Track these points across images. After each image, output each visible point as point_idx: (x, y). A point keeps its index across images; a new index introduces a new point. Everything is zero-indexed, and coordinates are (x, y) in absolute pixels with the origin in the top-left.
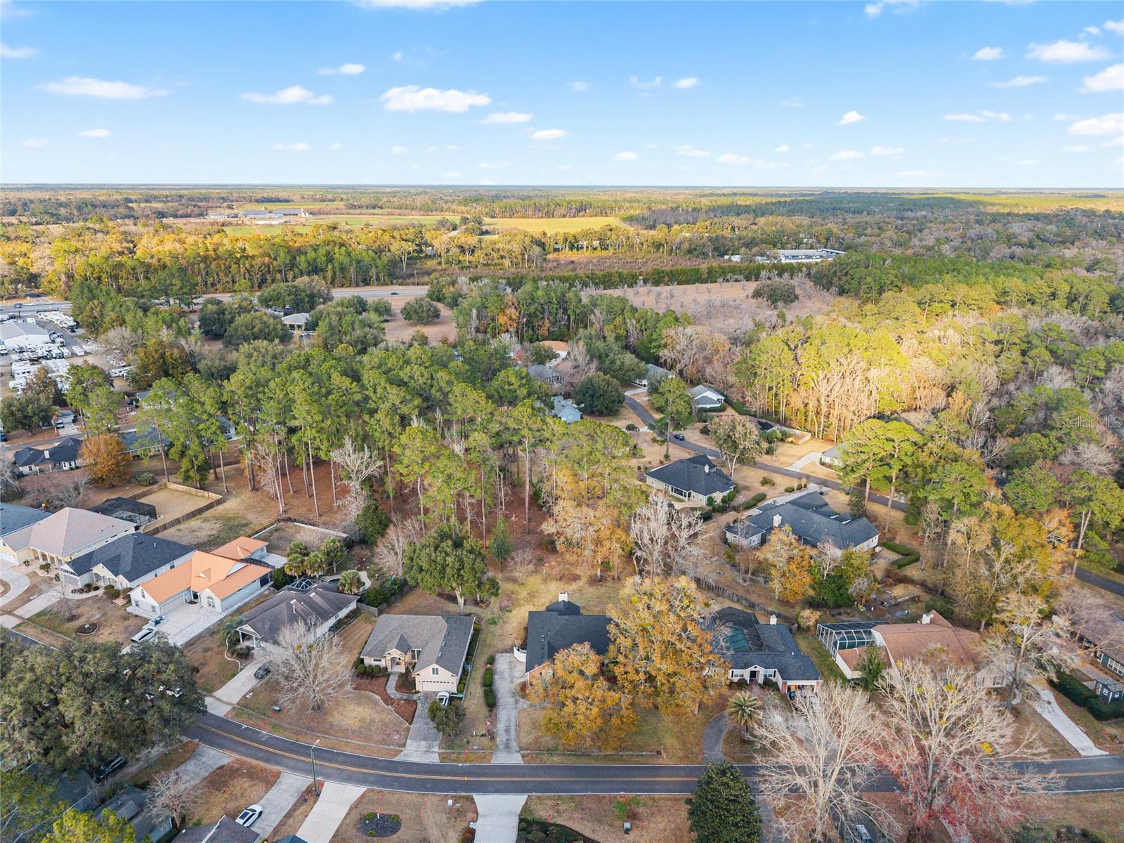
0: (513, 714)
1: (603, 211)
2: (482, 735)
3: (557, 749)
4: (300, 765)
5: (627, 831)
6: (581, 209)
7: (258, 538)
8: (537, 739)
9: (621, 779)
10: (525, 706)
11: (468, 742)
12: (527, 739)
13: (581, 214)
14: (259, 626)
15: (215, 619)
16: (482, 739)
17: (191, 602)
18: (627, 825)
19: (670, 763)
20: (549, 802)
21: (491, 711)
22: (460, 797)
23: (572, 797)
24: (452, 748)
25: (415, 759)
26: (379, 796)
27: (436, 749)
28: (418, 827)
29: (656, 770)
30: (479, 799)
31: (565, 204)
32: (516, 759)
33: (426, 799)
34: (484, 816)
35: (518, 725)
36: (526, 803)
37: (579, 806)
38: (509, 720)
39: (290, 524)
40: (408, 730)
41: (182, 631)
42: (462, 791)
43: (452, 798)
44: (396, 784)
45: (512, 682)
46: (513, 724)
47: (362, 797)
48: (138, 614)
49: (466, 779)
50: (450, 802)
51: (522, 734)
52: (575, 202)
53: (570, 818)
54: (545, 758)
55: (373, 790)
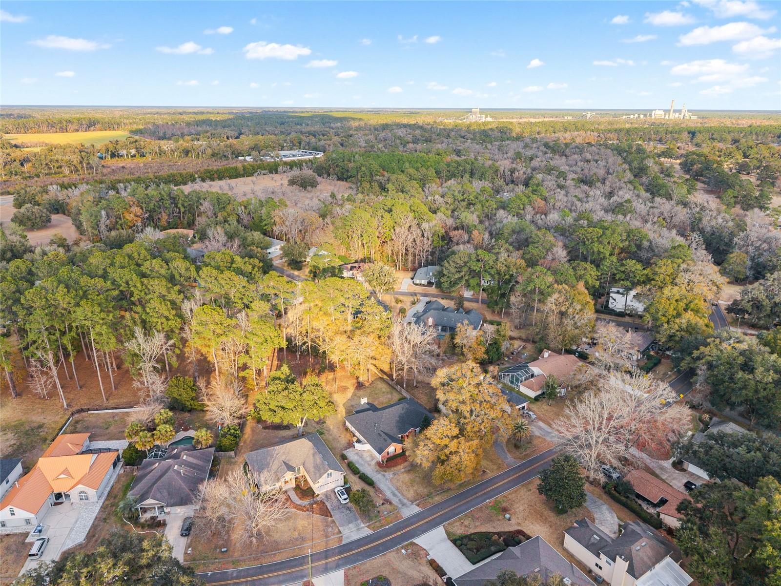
0: (388, 483)
1: (111, 125)
2: (383, 504)
3: (432, 493)
4: (281, 578)
5: (509, 520)
6: (91, 124)
7: (65, 433)
8: (415, 491)
9: (480, 494)
10: (391, 476)
11: (379, 512)
12: (411, 494)
13: (92, 128)
14: (158, 495)
15: (97, 509)
16: (384, 506)
17: (56, 504)
18: (507, 516)
19: (495, 474)
20: (458, 524)
21: (374, 487)
22: (407, 545)
23: (466, 515)
24: (372, 520)
25: (355, 536)
26: (357, 569)
27: (362, 525)
28: (400, 576)
29: (491, 481)
30: (417, 541)
31: (75, 121)
32: (415, 509)
33: (387, 556)
34: (431, 549)
35: (397, 489)
36: (446, 531)
37: (474, 519)
38: (389, 488)
39: (84, 414)
40: (333, 522)
41: (72, 529)
42: (404, 542)
43: (402, 548)
44: (360, 558)
45: (370, 465)
46: (394, 490)
47: (346, 576)
48: (8, 532)
49: (399, 533)
50: (403, 551)
51: (405, 493)
52: (84, 118)
53: (476, 527)
54: (430, 500)
55: (349, 568)
